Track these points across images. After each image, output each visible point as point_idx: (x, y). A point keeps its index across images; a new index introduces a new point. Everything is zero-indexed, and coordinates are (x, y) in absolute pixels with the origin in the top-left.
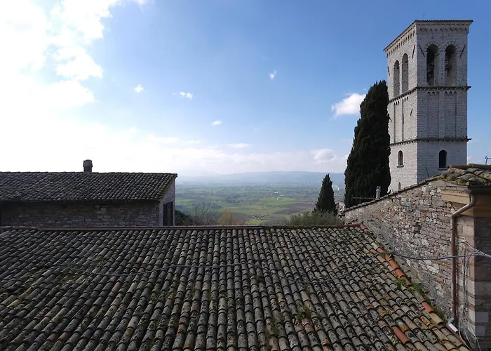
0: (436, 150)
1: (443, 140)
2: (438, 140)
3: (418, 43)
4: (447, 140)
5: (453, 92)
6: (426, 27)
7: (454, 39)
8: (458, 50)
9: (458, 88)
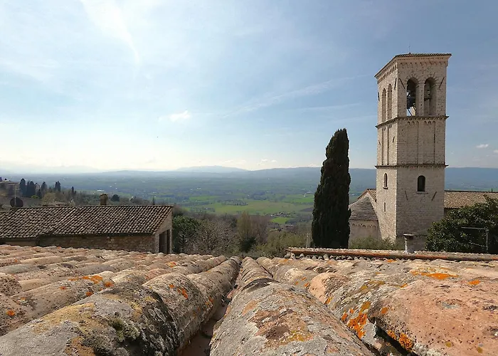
0: (415, 175)
1: (421, 166)
2: (417, 165)
3: (399, 76)
4: (426, 165)
5: (432, 121)
6: (406, 61)
7: (434, 72)
8: (437, 82)
9: (437, 118)
